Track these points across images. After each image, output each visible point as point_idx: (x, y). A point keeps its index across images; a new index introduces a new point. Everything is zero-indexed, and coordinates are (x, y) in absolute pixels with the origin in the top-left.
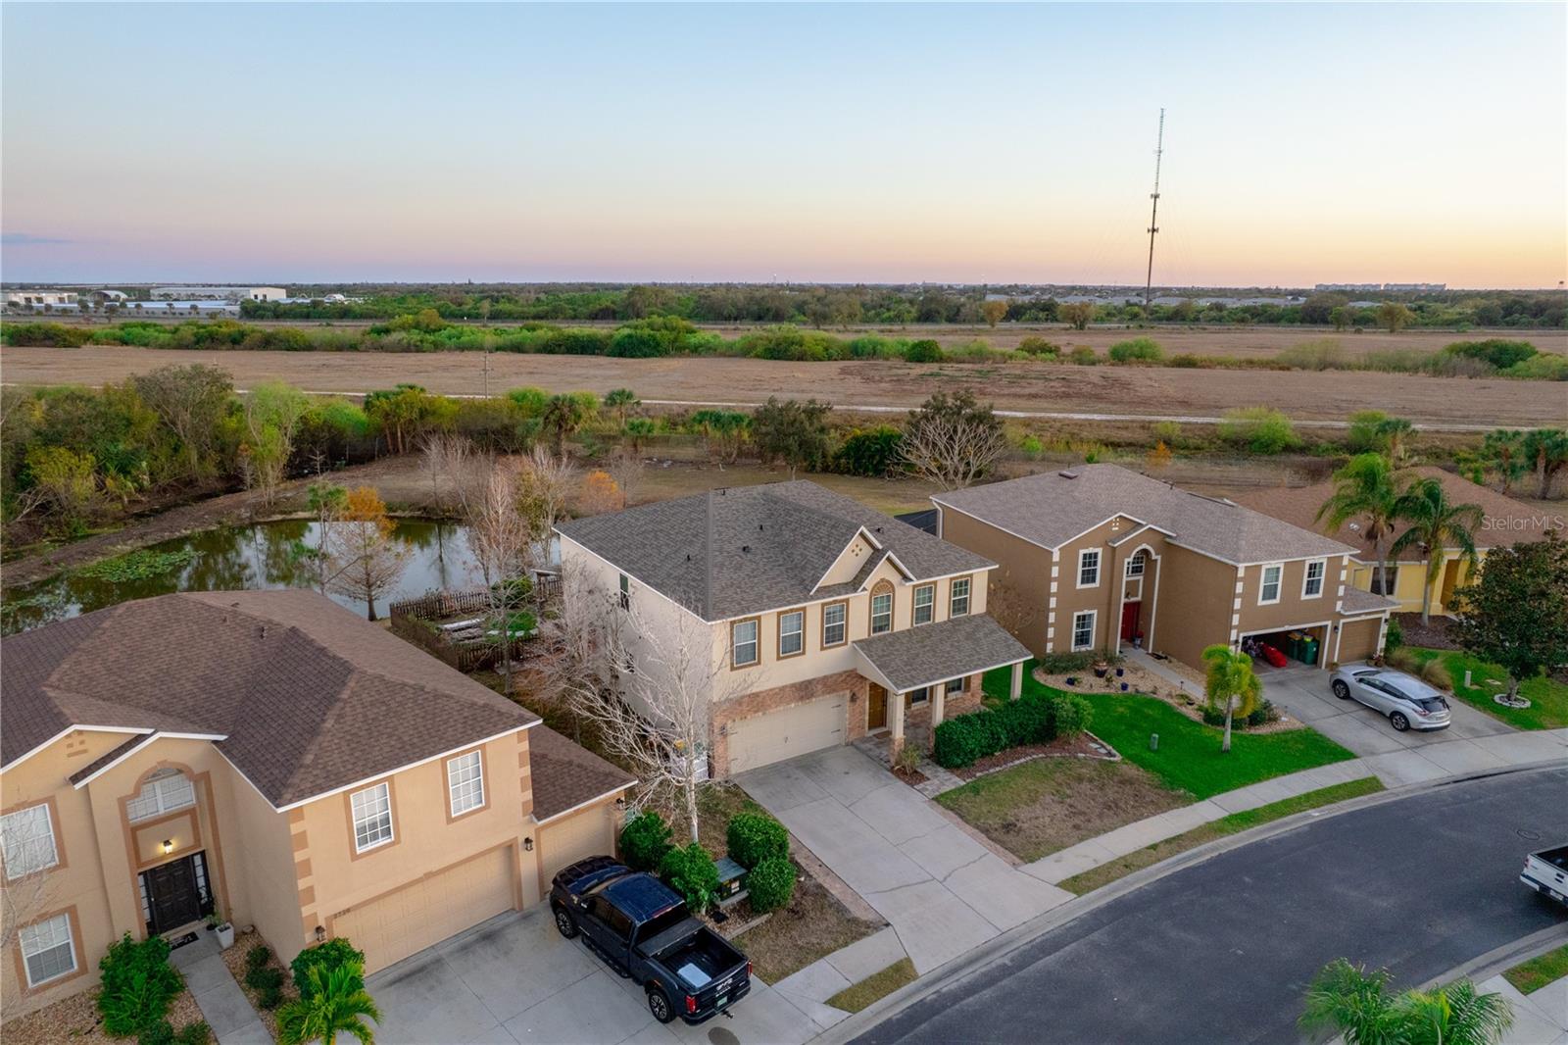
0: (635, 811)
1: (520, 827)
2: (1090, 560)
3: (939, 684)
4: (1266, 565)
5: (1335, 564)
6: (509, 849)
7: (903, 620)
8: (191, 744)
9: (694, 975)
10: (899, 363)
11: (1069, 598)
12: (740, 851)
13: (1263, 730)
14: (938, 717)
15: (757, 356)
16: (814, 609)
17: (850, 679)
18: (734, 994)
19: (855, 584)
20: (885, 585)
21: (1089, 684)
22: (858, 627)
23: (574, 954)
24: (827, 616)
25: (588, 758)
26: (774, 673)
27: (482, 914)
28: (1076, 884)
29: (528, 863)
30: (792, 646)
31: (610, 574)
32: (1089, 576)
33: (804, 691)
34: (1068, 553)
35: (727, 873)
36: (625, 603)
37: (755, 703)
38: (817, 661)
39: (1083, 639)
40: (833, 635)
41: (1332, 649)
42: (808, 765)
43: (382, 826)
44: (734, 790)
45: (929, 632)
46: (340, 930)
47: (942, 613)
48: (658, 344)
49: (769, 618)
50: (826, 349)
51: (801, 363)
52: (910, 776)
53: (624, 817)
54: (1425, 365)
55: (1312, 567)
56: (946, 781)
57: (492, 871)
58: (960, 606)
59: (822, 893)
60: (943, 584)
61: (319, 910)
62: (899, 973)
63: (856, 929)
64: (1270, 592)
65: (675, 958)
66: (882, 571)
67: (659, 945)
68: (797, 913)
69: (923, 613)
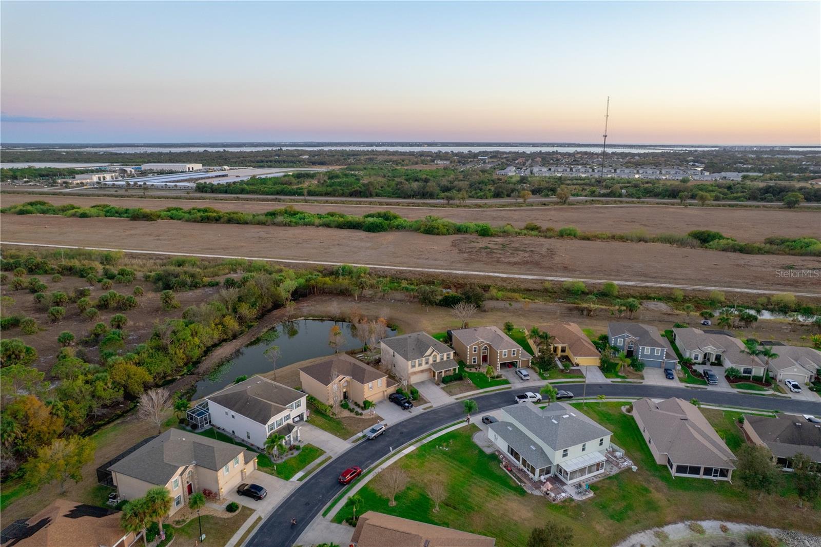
0: (399, 387)
1: (385, 389)
2: (475, 348)
3: (443, 371)
4: (504, 351)
5: (518, 350)
6: (384, 392)
7: (438, 360)
8: (348, 378)
9: (407, 404)
10: (475, 236)
11: (471, 355)
12: (412, 393)
13: (498, 379)
14: (443, 376)
15: (421, 232)
16: (424, 359)
17: (429, 370)
18: (411, 407)
19: (430, 355)
20: (435, 355)
21: (473, 370)
22: (431, 361)
23: (392, 404)
24: (426, 360)
25: (393, 381)
26: (417, 369)
27: (380, 399)
28: (457, 399)
29: (386, 393)
30: (420, 365)
31: (391, 351)
32: (475, 351)
33: (422, 371)
34: (471, 347)
35: (410, 396)
36: (394, 356)
37: (415, 373)
38: (424, 367)
39: (475, 362)
40: (427, 363)
41: (519, 365)
42: (423, 383)
43: (371, 388)
44: (411, 386)
45: (442, 362)
46: (367, 399)
47: (445, 359)
48: (383, 227)
49: (417, 361)
50: (448, 230)
51: (437, 236)
52: (438, 385)
53: (397, 389)
54: (678, 241)
55: (514, 351)
56: (443, 385)
57: (381, 394)
58: (448, 358)
59: (423, 399)
60: (445, 354)
61: (365, 397)
62: (431, 407)
63: (426, 402)
64: (505, 355)
65: (405, 403)
66: (434, 353)
67: (403, 402)
68: (419, 401)
69: (442, 359)
